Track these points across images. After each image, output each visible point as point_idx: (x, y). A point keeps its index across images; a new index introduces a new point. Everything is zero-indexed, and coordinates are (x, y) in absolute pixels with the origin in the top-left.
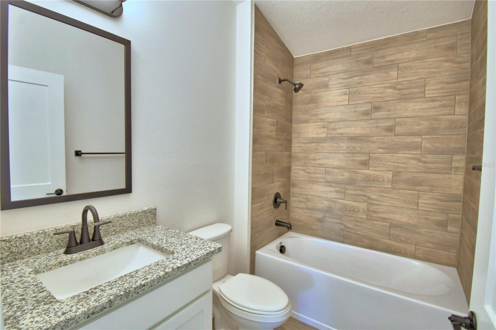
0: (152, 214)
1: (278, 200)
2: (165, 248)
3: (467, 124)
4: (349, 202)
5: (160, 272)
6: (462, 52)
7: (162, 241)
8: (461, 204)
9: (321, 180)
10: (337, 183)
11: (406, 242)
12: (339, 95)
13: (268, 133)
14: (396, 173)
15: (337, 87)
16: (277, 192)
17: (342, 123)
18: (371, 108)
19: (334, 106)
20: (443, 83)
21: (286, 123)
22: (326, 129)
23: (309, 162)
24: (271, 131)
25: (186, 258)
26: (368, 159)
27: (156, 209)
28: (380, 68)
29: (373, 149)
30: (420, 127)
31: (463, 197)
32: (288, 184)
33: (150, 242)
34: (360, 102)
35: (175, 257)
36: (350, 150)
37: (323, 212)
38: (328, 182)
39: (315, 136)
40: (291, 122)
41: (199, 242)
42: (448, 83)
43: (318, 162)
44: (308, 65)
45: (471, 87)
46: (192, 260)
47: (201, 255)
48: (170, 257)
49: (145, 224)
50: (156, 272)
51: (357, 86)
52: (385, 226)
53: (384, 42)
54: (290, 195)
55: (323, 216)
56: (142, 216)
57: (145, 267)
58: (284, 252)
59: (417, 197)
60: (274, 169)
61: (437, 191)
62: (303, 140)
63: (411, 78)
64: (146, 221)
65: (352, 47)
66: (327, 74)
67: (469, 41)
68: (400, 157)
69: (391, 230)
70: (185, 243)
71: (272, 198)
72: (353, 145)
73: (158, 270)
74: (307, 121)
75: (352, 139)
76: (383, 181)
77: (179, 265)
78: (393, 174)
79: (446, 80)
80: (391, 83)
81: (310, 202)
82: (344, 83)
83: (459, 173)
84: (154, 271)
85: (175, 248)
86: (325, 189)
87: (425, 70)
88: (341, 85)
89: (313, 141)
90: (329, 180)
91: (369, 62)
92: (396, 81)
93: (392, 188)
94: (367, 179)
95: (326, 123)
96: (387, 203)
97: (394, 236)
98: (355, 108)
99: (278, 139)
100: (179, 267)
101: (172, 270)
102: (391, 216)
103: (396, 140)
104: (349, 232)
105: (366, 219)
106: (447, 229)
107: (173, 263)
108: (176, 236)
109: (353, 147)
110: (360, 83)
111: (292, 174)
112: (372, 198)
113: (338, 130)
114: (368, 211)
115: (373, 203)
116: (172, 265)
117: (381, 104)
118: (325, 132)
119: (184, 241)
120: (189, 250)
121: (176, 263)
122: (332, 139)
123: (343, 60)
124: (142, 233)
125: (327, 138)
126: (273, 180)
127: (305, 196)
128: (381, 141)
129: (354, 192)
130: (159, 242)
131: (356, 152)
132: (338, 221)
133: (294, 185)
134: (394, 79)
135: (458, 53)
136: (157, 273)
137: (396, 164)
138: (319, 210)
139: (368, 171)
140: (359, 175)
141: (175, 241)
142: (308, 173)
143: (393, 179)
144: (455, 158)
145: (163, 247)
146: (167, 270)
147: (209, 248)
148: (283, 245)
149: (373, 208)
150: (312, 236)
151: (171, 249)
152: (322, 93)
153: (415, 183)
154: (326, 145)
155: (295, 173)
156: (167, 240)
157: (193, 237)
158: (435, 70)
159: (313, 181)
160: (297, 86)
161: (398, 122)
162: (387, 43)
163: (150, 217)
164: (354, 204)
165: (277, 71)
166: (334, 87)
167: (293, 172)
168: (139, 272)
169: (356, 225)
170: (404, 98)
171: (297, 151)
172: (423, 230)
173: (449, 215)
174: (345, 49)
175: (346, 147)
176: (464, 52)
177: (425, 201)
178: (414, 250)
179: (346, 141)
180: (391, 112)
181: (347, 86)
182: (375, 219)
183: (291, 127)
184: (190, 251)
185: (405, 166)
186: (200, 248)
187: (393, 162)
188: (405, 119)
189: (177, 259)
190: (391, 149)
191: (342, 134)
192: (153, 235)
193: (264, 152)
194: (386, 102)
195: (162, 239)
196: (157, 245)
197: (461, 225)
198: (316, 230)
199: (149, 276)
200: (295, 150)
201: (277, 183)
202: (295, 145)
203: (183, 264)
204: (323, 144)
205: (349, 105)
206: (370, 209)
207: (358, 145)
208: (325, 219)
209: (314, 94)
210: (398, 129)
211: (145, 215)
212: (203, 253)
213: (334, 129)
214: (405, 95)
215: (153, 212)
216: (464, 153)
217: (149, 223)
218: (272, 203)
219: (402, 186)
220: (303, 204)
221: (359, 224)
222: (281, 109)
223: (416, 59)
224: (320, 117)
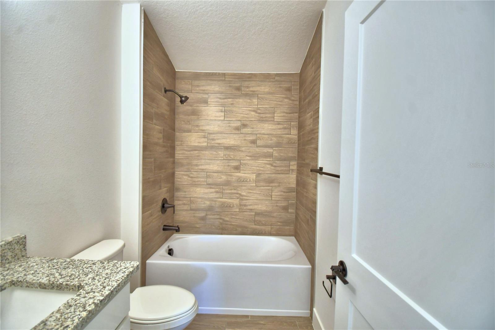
0: (20, 245)
1: (166, 205)
2: (64, 283)
3: (297, 141)
4: (226, 200)
5: (81, 314)
6: (294, 94)
7: (53, 276)
8: (295, 193)
9: (203, 183)
10: (216, 185)
11: (265, 225)
12: (217, 112)
13: (156, 140)
14: (258, 175)
15: (215, 105)
16: (164, 197)
17: (220, 135)
18: (240, 125)
19: (213, 120)
20: (284, 112)
21: (170, 131)
22: (206, 139)
23: (192, 167)
24: (158, 139)
25: (104, 287)
26: (240, 164)
27: (25, 238)
28: (246, 95)
29: (243, 157)
30: (272, 142)
31: (296, 189)
32: (173, 189)
33: (34, 281)
34: (233, 119)
35: (89, 291)
36: (226, 158)
37: (205, 211)
38: (209, 184)
39: (196, 144)
40: (174, 130)
41: (109, 266)
42: (287, 113)
43: (200, 167)
44: (189, 80)
45: (299, 117)
46: (114, 287)
47: (122, 279)
48: (81, 292)
49: (10, 259)
50: (74, 315)
51: (230, 106)
52: (251, 215)
53: (249, 76)
54: (174, 199)
55: (205, 215)
56: (6, 249)
57: (53, 313)
58: (173, 255)
59: (271, 191)
60: (161, 175)
61: (282, 186)
62: (186, 147)
63: (266, 106)
64: (12, 255)
65: (226, 74)
66: (207, 92)
67: (298, 87)
68: (260, 163)
69: (256, 217)
70: (91, 272)
71: (160, 204)
72: (228, 153)
73: (75, 312)
74: (189, 131)
75: (227, 148)
76: (250, 181)
77: (102, 298)
78: (256, 175)
79: (286, 111)
80: (253, 108)
81: (194, 203)
82: (220, 102)
83: (294, 173)
84: (71, 315)
85: (80, 280)
86: (207, 191)
87: (274, 102)
88: (218, 103)
89: (195, 149)
90: (209, 182)
91: (238, 89)
92: (257, 107)
93: (255, 186)
94: (239, 180)
95: (207, 134)
96: (253, 197)
97: (258, 221)
98: (229, 123)
99: (164, 146)
100: (102, 300)
101: (95, 307)
102: (256, 207)
103: (257, 150)
104: (227, 224)
105: (239, 212)
106: (288, 211)
107: (90, 298)
108: (71, 266)
109: (229, 155)
110: (232, 104)
111: (175, 179)
112: (243, 195)
113: (217, 140)
114: (240, 205)
115: (244, 198)
116: (91, 301)
117: (248, 123)
118: (206, 142)
119: (87, 270)
120: (101, 277)
121: (95, 297)
122: (211, 148)
123: (219, 83)
124: (12, 272)
125: (207, 147)
126: (160, 186)
127: (189, 199)
128: (248, 150)
129: (230, 191)
130: (51, 279)
131: (230, 159)
132: (218, 217)
133: (178, 190)
134: (255, 105)
135: (292, 94)
136: (77, 315)
137: (258, 168)
138: (203, 210)
139: (240, 174)
140: (233, 177)
141: (74, 273)
142: (192, 177)
143: (257, 179)
144: (292, 163)
145: (61, 283)
146: (89, 308)
147: (125, 269)
148: (170, 248)
149: (244, 202)
150: (196, 234)
151: (76, 282)
152: (202, 108)
153: (270, 181)
154: (207, 152)
155: (179, 178)
156: (60, 273)
157: (96, 261)
158: (280, 103)
159: (195, 184)
160: (183, 99)
161: (258, 137)
162: (251, 77)
163: (17, 249)
164: (230, 201)
165: (163, 81)
166: (212, 104)
167: (177, 177)
168: (48, 323)
169: (232, 218)
170: (262, 120)
171: (180, 158)
172: (275, 214)
173: (289, 201)
174: (221, 74)
175: (223, 155)
176: (296, 94)
177: (276, 193)
178: (270, 229)
179: (223, 150)
180: (254, 130)
181: (223, 105)
182: (245, 211)
183: (174, 135)
184: (104, 279)
185: (264, 169)
186: (115, 272)
187: (256, 167)
188: (263, 135)
189: (92, 292)
190: (255, 157)
191: (219, 144)
192: (33, 272)
193: (153, 159)
194: (251, 121)
195: (51, 274)
196: (50, 283)
197: (296, 208)
198: (199, 228)
199: (69, 323)
200: (178, 156)
201: (165, 189)
202: (179, 152)
203: (105, 296)
204: (204, 152)
205: (225, 121)
206: (242, 204)
207: (232, 153)
208: (207, 217)
209: (195, 108)
210: (259, 142)
211: (10, 247)
212: (123, 276)
213: (213, 140)
214: (262, 117)
215: (22, 242)
216: (296, 160)
217: (16, 257)
218: (160, 209)
219: (262, 184)
220: (187, 206)
221: (233, 217)
222: (166, 117)
223: (269, 93)
224: (201, 128)
